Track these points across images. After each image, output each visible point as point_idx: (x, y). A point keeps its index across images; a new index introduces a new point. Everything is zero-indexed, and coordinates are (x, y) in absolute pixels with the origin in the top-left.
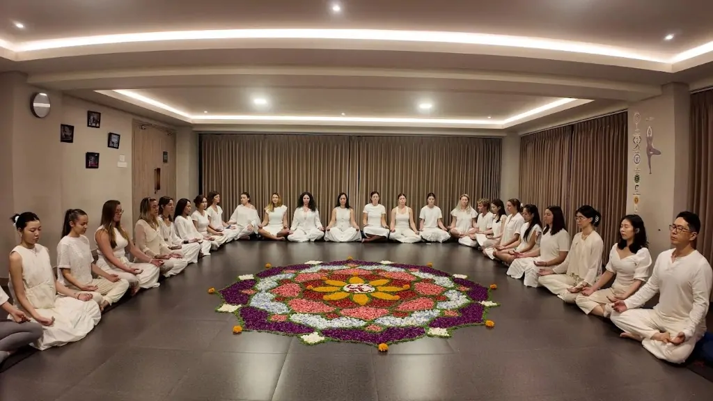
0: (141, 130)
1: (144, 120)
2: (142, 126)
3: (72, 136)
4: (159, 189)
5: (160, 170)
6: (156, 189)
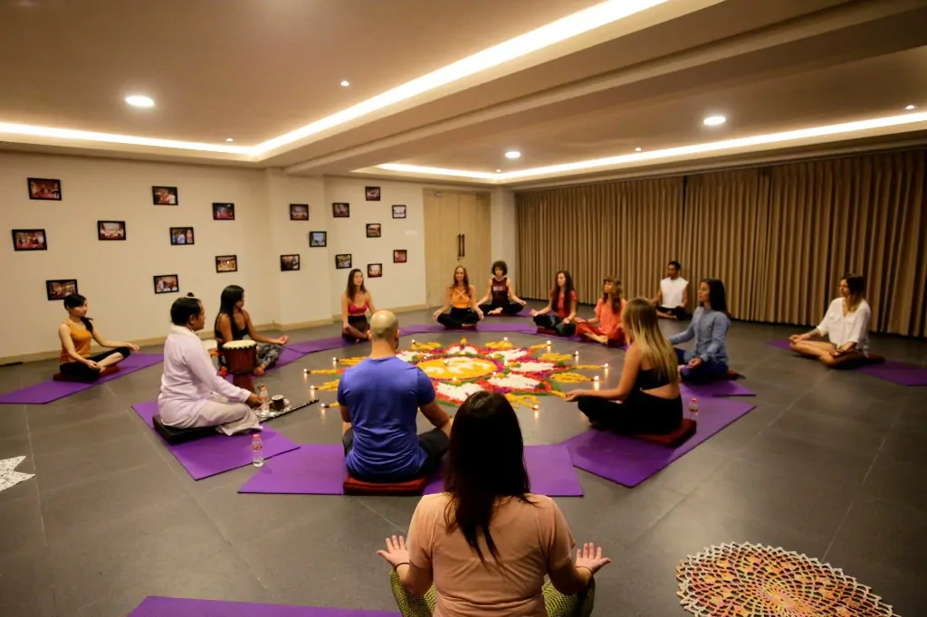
0: (435, 198)
2: (437, 193)
3: (348, 211)
4: (464, 255)
5: (463, 236)
6: (460, 255)
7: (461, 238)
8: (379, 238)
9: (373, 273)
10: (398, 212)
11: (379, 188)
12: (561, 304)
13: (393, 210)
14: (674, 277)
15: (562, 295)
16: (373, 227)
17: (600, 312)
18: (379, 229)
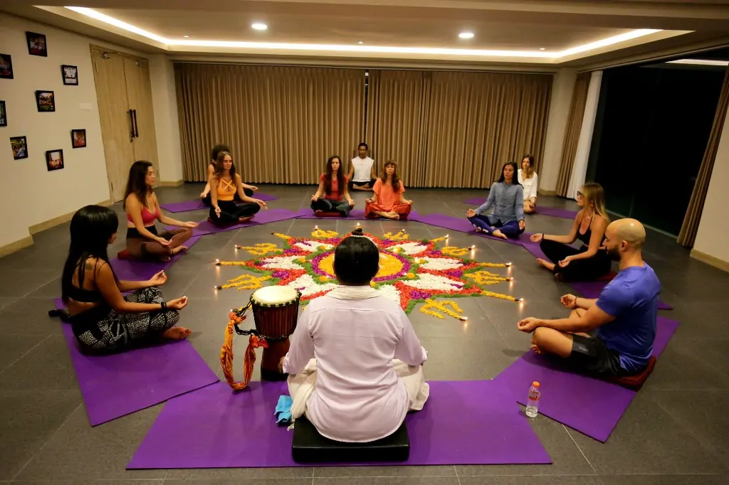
0: (103, 59)
1: (104, 44)
2: (104, 54)
3: (10, 69)
4: (137, 136)
5: (135, 111)
6: (133, 136)
7: (132, 113)
8: (53, 113)
9: (53, 163)
10: (68, 75)
11: (44, 37)
12: (335, 186)
13: (64, 74)
14: (363, 157)
15: (335, 178)
16: (45, 95)
17: (379, 191)
18: (52, 99)
